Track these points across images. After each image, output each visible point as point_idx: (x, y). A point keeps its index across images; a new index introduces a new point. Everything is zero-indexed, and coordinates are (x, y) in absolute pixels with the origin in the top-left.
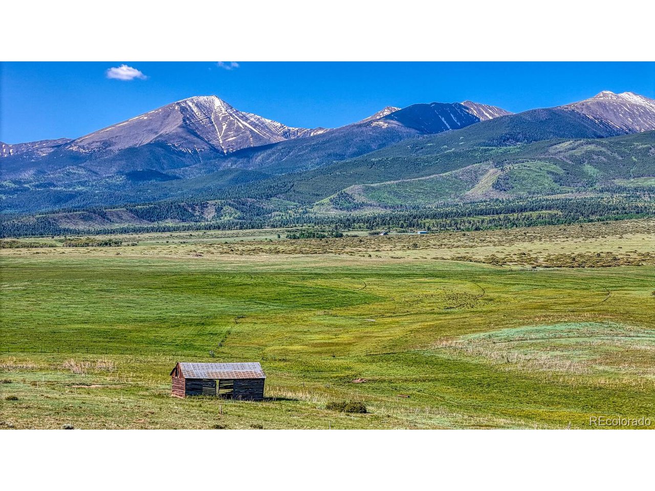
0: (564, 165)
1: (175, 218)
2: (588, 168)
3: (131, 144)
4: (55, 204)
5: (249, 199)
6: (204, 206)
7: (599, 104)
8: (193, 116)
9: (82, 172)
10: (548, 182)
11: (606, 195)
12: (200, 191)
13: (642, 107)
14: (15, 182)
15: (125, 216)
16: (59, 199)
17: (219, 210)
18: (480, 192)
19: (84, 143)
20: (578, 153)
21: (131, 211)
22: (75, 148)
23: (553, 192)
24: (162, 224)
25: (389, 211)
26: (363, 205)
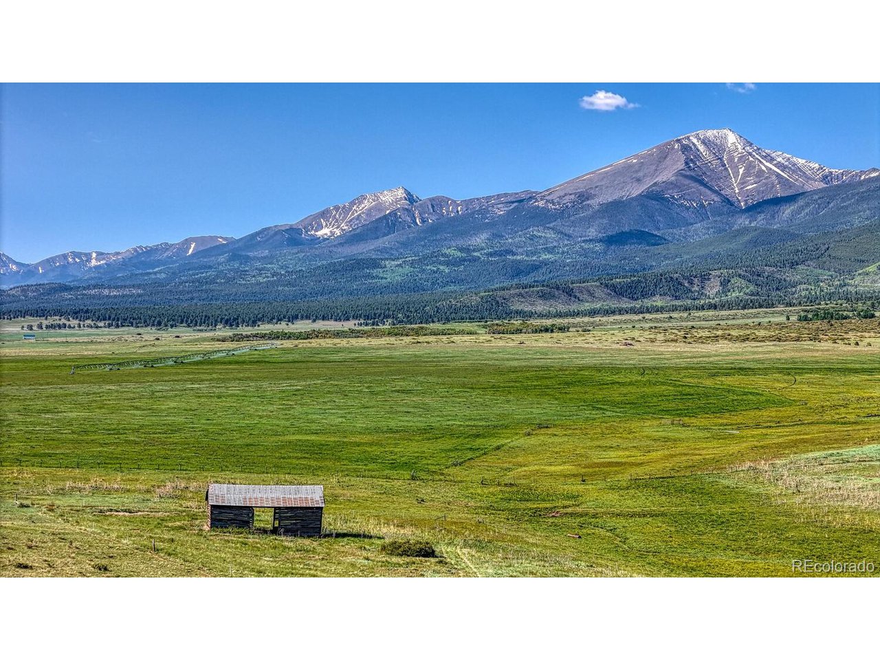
1: (665, 294)
3: (616, 196)
4: (513, 277)
5: (767, 268)
6: (705, 278)
8: (698, 156)
9: (550, 235)
12: (705, 258)
14: (461, 250)
16: (518, 270)
17: (725, 283)
19: (554, 197)
22: (541, 204)
24: (648, 303)
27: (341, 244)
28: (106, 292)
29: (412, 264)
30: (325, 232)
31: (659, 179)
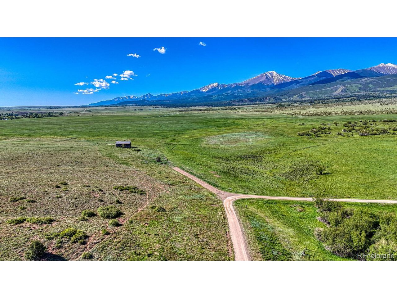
0: (363, 85)
1: (259, 101)
2: (370, 86)
3: (253, 84)
6: (266, 98)
7: (379, 67)
8: (268, 76)
9: (242, 91)
10: (357, 90)
11: (374, 92)
12: (266, 94)
13: (393, 67)
14: (226, 93)
15: (247, 101)
16: (235, 97)
17: (269, 99)
18: (337, 93)
19: (242, 84)
20: (368, 81)
21: (249, 100)
22: (240, 85)
23: (358, 92)
24: (255, 103)
25: (311, 98)
26: (305, 97)
27: (207, 93)
28: (167, 101)
29: (218, 96)
30: (204, 91)
31: (261, 80)
